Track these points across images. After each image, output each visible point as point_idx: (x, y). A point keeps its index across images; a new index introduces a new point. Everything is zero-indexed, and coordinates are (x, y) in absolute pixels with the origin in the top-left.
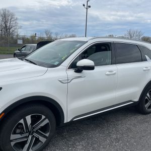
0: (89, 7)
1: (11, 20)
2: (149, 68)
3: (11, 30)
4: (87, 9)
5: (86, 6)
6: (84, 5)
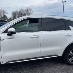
0: (65, 2)
1: (30, 12)
2: (70, 35)
4: (64, 3)
5: (63, 2)
6: (62, 1)
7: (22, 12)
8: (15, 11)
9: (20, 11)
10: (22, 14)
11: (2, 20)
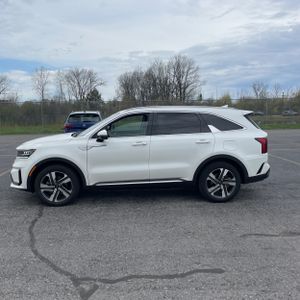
3: (188, 90)
7: (156, 73)
8: (132, 71)
9: (150, 70)
10: (158, 81)
11: (87, 112)
